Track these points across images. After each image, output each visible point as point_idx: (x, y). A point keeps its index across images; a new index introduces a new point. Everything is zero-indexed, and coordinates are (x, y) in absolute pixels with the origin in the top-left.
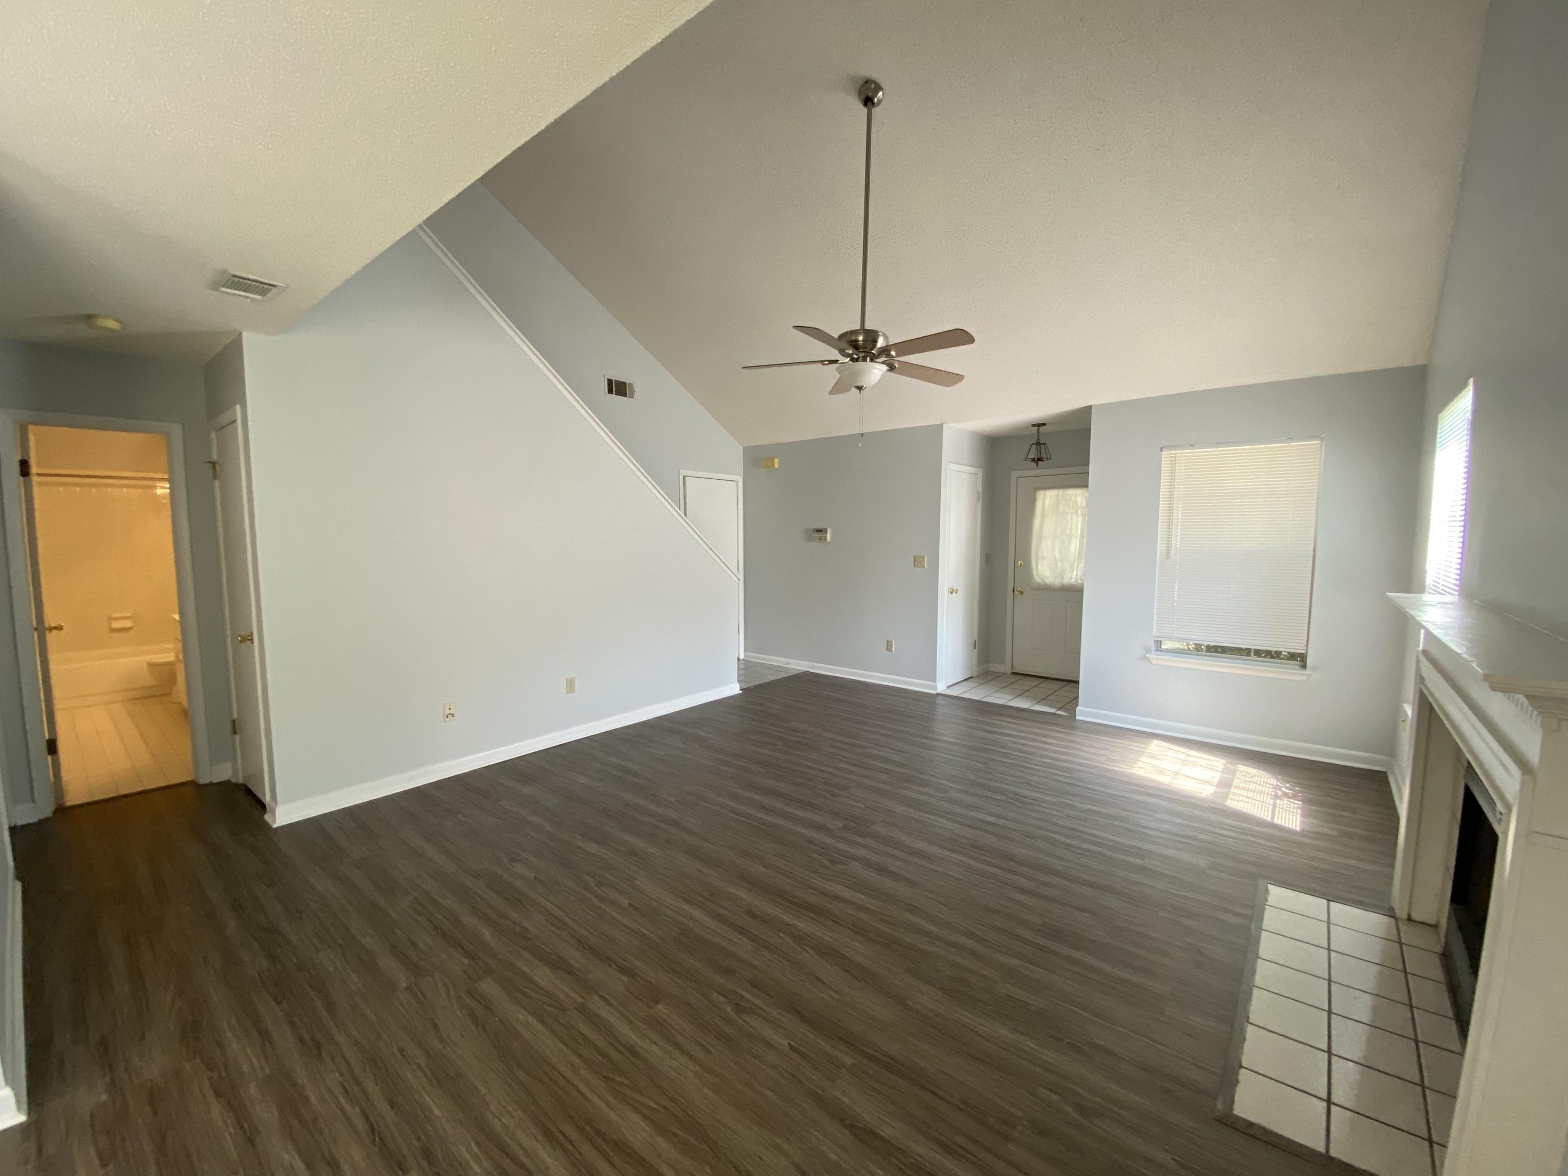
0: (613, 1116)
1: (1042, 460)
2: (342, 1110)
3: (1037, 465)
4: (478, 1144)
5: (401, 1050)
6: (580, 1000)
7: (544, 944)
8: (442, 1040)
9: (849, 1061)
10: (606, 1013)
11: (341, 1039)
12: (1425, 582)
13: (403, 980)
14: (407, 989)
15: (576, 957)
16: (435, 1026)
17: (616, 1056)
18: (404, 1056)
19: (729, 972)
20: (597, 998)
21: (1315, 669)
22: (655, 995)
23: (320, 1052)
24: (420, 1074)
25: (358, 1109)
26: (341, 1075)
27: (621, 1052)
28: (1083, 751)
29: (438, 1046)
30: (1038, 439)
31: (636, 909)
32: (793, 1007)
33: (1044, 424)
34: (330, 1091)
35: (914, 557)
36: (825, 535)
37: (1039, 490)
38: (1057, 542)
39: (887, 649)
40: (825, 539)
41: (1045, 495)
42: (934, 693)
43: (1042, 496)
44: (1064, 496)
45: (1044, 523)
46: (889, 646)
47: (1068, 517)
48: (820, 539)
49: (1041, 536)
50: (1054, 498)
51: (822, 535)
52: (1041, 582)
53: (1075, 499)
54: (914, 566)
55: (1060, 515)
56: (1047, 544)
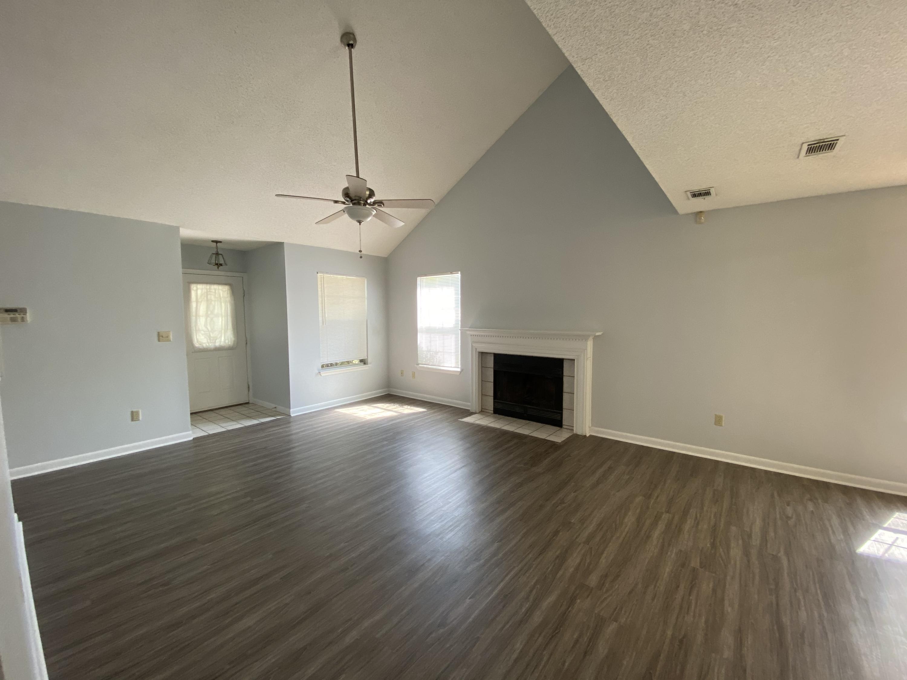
1: (222, 265)
2: (696, 604)
3: (218, 268)
4: (667, 553)
5: (653, 599)
6: (582, 545)
7: (548, 568)
8: (636, 585)
9: (573, 484)
10: (584, 536)
11: (669, 633)
12: (417, 327)
13: (611, 628)
15: (552, 553)
16: (630, 593)
17: (605, 529)
18: (655, 596)
19: (542, 506)
20: (578, 540)
21: (370, 364)
22: (567, 523)
23: (684, 638)
24: (658, 585)
25: (691, 598)
26: (684, 617)
27: (602, 527)
29: (640, 586)
30: (217, 251)
32: (556, 492)
33: (220, 242)
34: (694, 616)
35: (159, 333)
36: (22, 316)
37: (193, 284)
38: (209, 319)
39: (133, 420)
40: (23, 319)
41: (197, 287)
42: (192, 439)
43: (195, 288)
44: (210, 289)
45: (198, 307)
46: (134, 416)
47: (213, 303)
48: (13, 320)
49: (197, 316)
50: (203, 290)
51: (17, 315)
52: (201, 347)
53: (217, 291)
54: (159, 341)
55: (208, 301)
56: (202, 321)
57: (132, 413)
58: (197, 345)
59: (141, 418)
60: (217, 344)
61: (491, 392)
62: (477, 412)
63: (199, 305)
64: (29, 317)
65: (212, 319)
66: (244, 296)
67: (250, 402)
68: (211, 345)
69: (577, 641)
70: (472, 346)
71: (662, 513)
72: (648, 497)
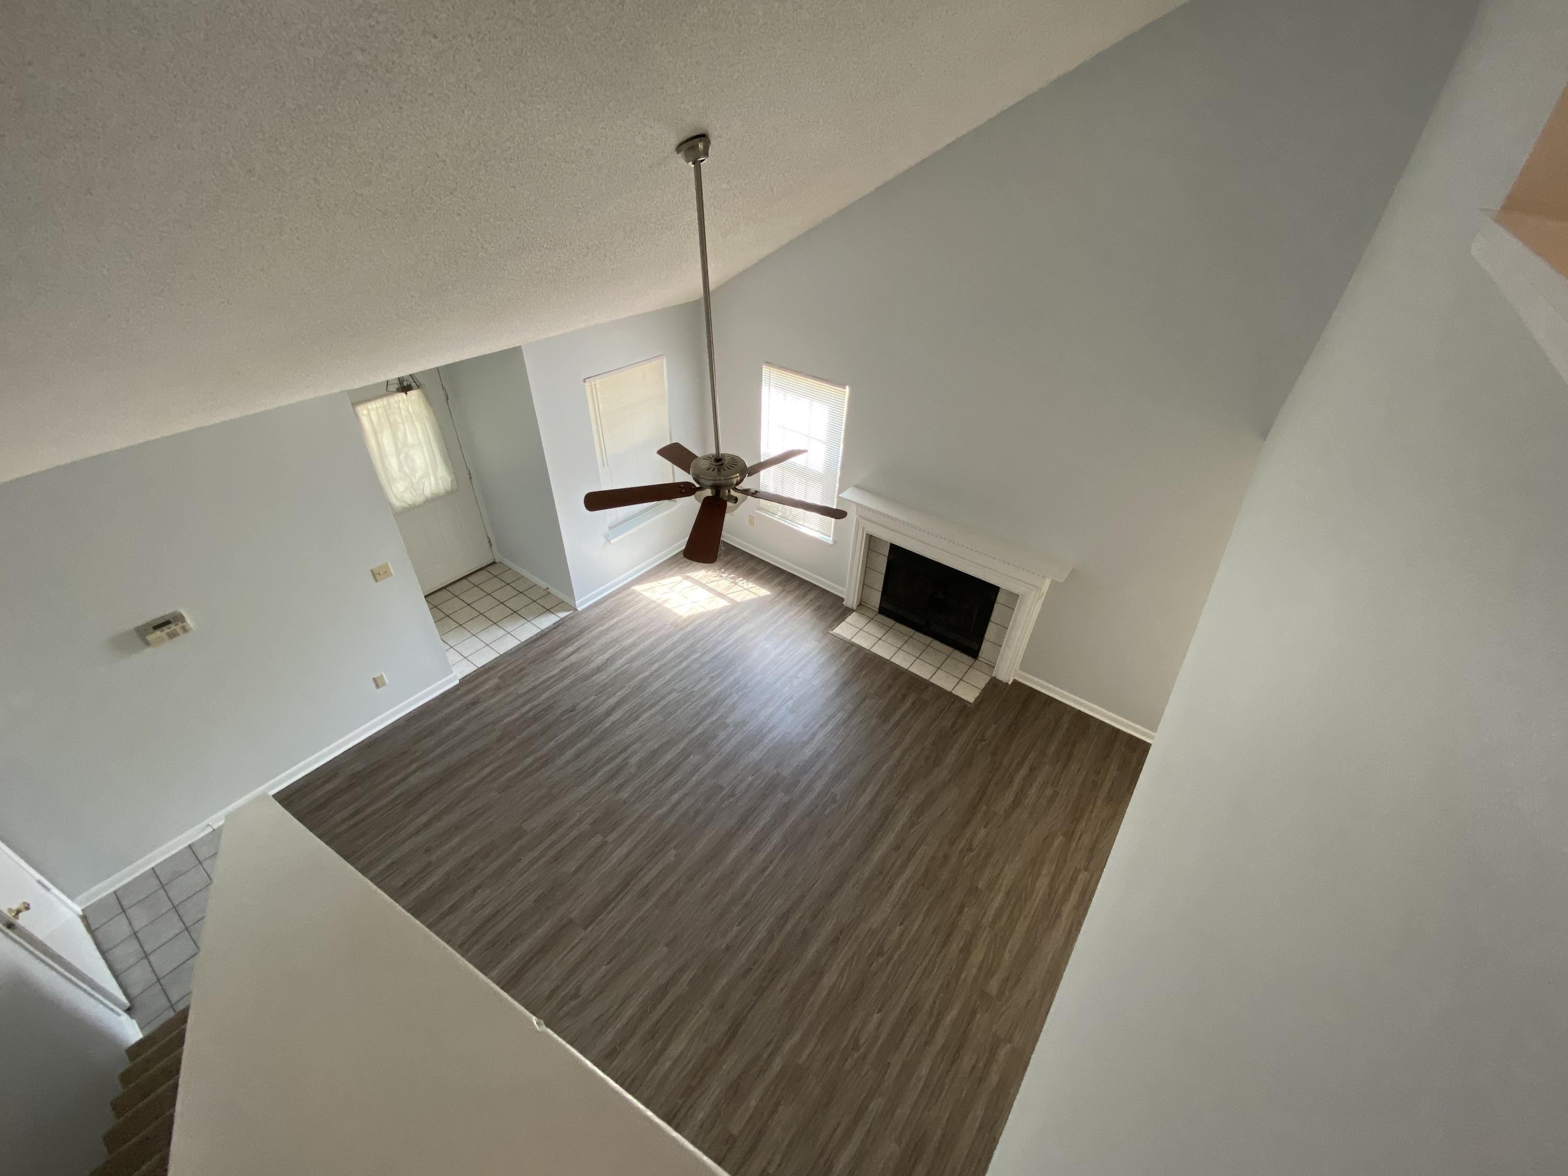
0: (1041, 893)
6: (988, 929)
7: (951, 968)
8: (1035, 993)
9: (985, 807)
10: (991, 913)
14: (1010, 1042)
15: (956, 945)
17: (1013, 901)
19: (946, 857)
20: (984, 920)
22: (973, 891)
27: (1011, 898)
28: (598, 637)
31: (904, 920)
32: (965, 824)
35: (372, 572)
36: (181, 625)
37: (359, 405)
38: (402, 456)
39: (378, 686)
40: (185, 630)
41: (368, 409)
42: (458, 682)
43: (365, 412)
44: (389, 404)
45: (380, 440)
46: (378, 683)
47: (401, 427)
48: (172, 635)
49: (383, 456)
50: (379, 410)
51: (173, 627)
52: (403, 505)
53: (401, 405)
54: (376, 581)
55: (393, 427)
56: (393, 463)
57: (375, 680)
58: (397, 504)
59: (387, 681)
60: (428, 492)
61: (879, 585)
62: (855, 607)
63: (379, 436)
64: (190, 621)
65: (407, 455)
66: (447, 399)
67: (497, 561)
68: (420, 499)
69: (974, 1067)
70: (858, 522)
71: (1080, 870)
72: (1069, 836)
